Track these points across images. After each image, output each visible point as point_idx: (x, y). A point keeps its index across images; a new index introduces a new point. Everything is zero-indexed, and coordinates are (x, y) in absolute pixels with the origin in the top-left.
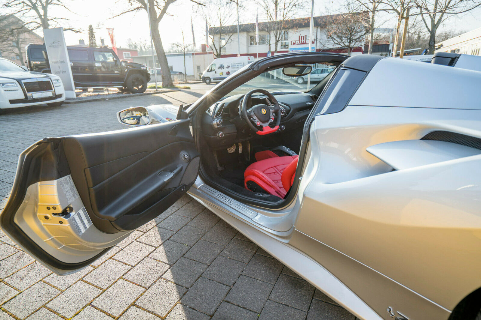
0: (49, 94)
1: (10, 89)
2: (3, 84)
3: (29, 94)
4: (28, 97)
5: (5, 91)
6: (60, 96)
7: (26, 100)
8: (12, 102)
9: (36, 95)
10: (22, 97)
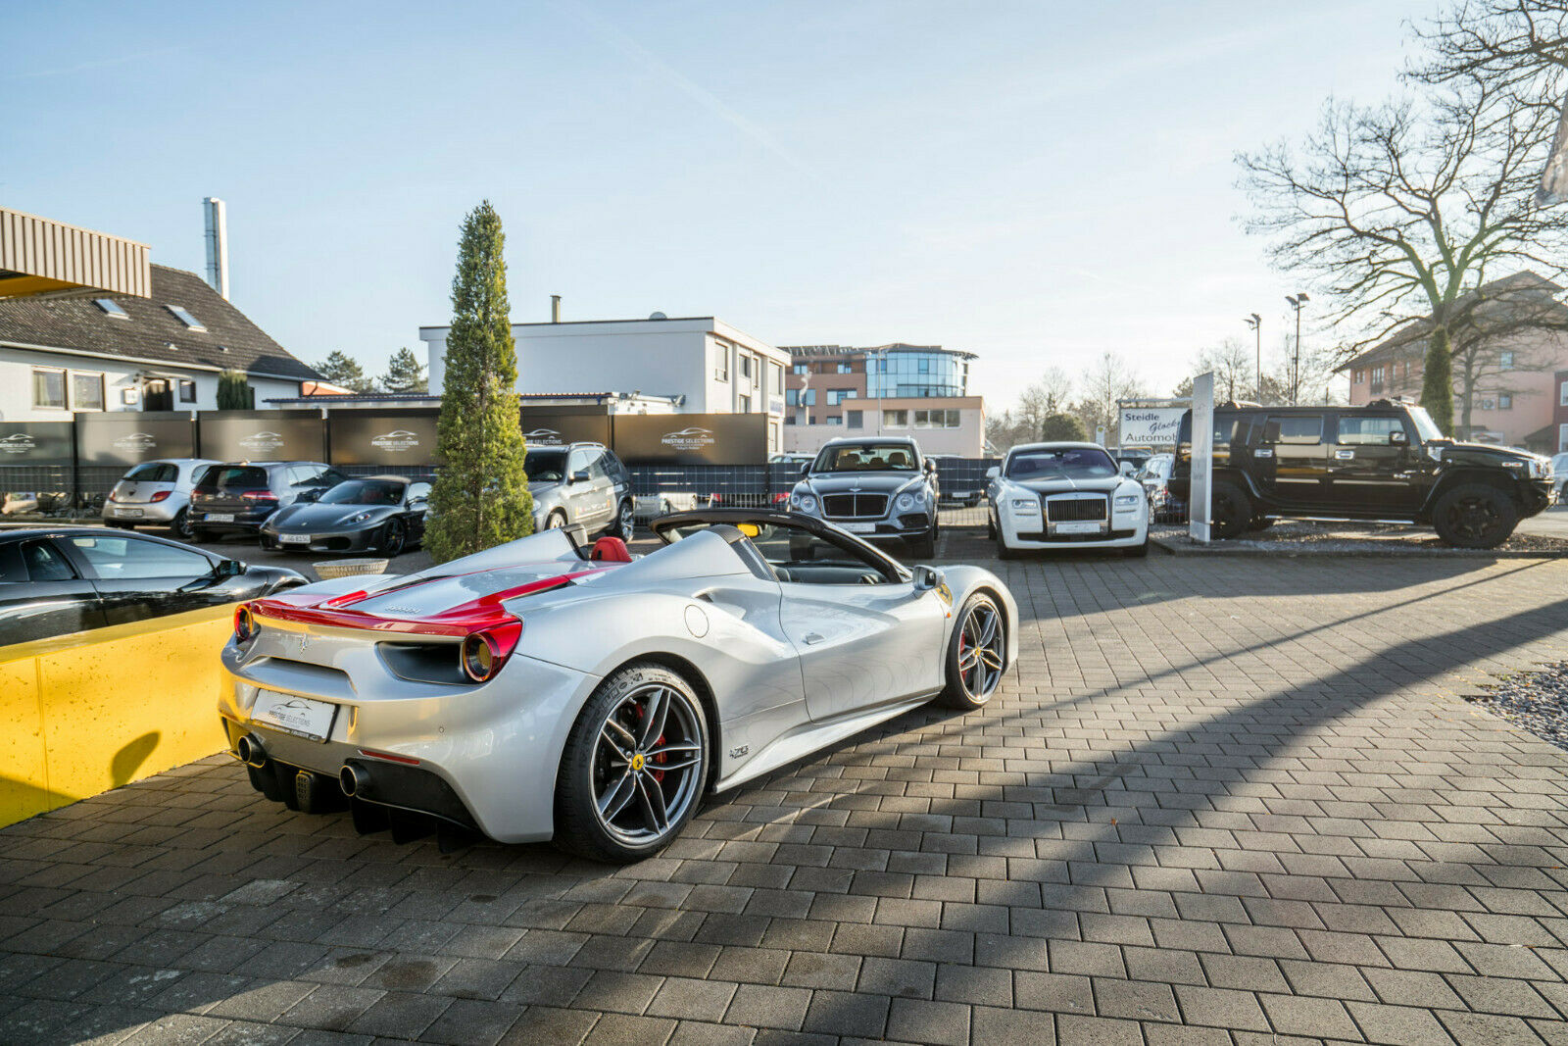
0: (1093, 527)
1: (1024, 511)
2: (1018, 502)
3: (1050, 524)
4: (1049, 532)
5: (1017, 514)
6: (1130, 533)
7: (1042, 536)
8: (1022, 536)
9: (1063, 527)
10: (1040, 530)
